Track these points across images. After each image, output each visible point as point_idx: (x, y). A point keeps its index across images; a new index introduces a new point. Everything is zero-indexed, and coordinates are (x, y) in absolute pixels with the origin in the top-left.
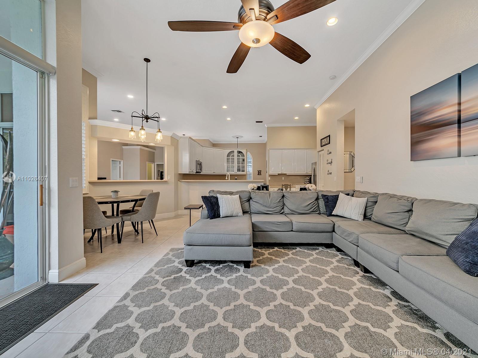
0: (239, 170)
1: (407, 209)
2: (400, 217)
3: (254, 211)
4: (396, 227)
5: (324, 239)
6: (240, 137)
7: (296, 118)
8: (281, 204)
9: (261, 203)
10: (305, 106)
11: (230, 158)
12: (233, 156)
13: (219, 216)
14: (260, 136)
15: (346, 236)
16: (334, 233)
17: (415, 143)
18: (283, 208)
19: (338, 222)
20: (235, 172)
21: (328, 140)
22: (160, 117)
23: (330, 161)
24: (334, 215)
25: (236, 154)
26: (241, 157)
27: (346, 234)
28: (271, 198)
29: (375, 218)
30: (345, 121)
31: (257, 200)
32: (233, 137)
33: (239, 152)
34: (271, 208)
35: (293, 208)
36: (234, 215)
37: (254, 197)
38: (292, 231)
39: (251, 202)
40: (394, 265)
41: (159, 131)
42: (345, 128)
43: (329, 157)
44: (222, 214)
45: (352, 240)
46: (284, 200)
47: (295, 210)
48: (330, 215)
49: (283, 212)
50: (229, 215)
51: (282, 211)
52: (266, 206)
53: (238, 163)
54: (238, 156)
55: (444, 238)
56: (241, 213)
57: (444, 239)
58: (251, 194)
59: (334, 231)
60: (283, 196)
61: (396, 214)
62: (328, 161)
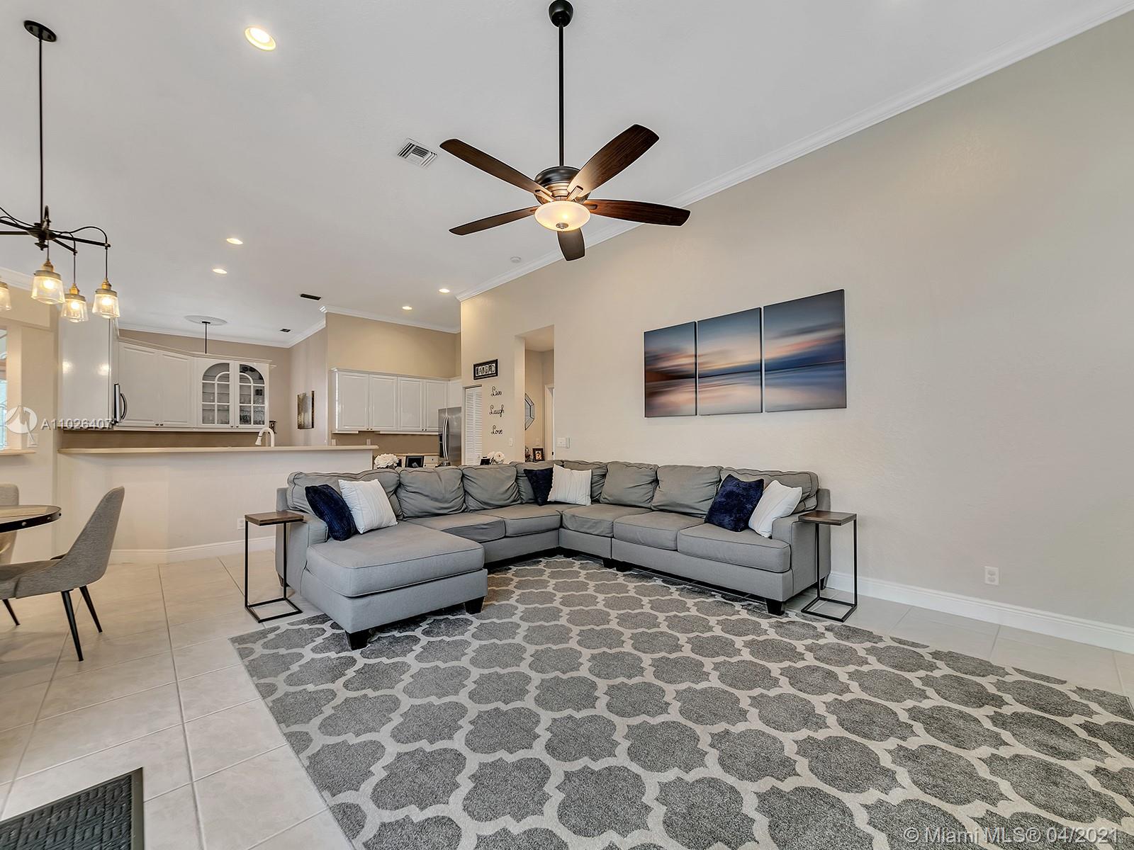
0: (245, 419)
1: (651, 479)
2: (644, 491)
3: (412, 512)
4: (640, 505)
5: (545, 542)
6: (216, 323)
7: (407, 308)
8: (462, 492)
9: (426, 494)
10: (440, 290)
11: (216, 382)
12: (227, 377)
13: (357, 532)
14: (284, 330)
15: (588, 528)
16: (561, 529)
17: (650, 394)
18: (464, 501)
19: (567, 511)
20: (231, 424)
21: (494, 369)
22: (109, 246)
23: (498, 408)
24: (551, 503)
25: (234, 372)
26: (252, 384)
27: (589, 524)
28: (443, 482)
29: (609, 498)
30: (525, 339)
31: (416, 488)
32: (190, 318)
33: (244, 369)
34: (446, 502)
35: (484, 498)
36: (383, 526)
37: (410, 483)
38: (505, 537)
39: (403, 495)
40: (672, 545)
41: (109, 290)
42: (525, 350)
43: (497, 403)
44: (361, 525)
45: (602, 532)
46: (465, 484)
47: (486, 501)
48: (544, 502)
49: (466, 508)
50: (375, 525)
51: (464, 506)
52: (436, 500)
53: (244, 398)
54: (242, 379)
55: (697, 506)
56: (394, 522)
57: (698, 508)
58: (401, 475)
59: (562, 526)
60: (463, 476)
61: (640, 487)
62: (492, 407)
